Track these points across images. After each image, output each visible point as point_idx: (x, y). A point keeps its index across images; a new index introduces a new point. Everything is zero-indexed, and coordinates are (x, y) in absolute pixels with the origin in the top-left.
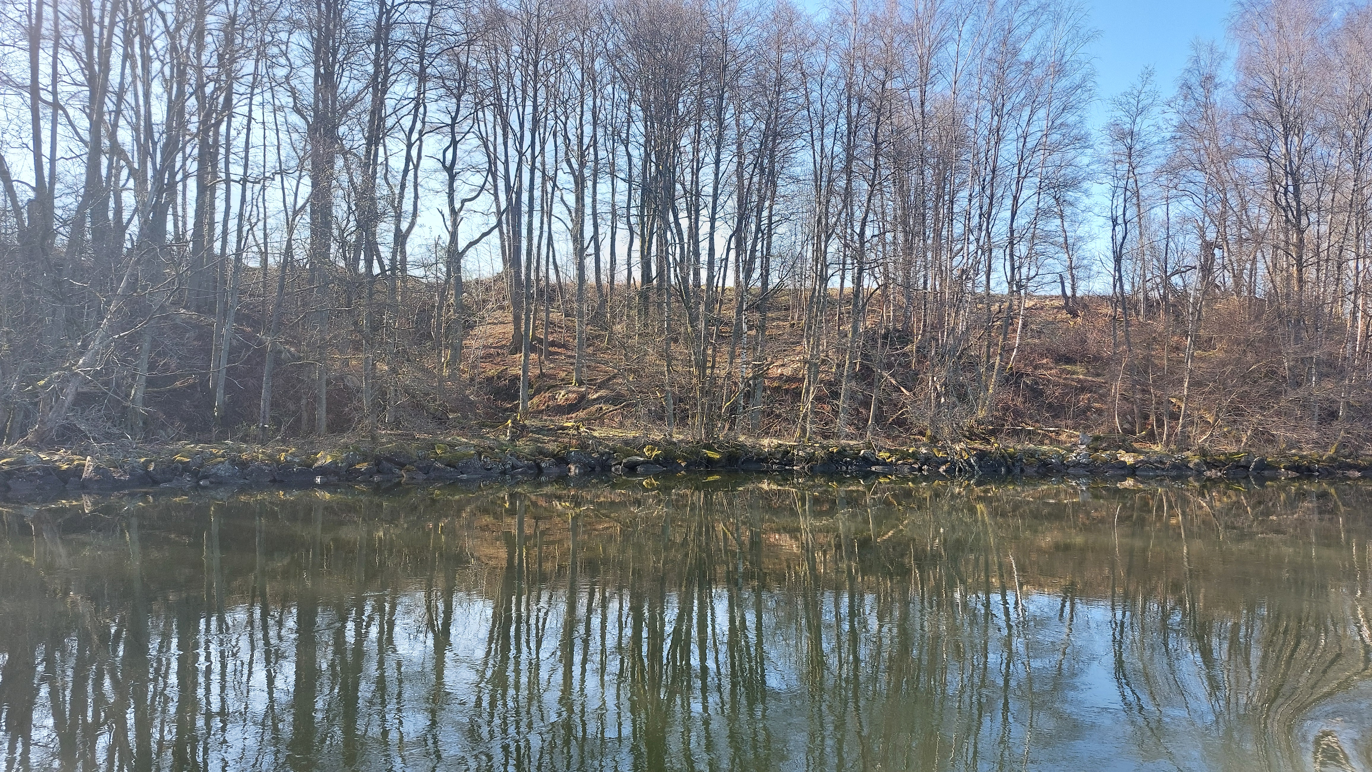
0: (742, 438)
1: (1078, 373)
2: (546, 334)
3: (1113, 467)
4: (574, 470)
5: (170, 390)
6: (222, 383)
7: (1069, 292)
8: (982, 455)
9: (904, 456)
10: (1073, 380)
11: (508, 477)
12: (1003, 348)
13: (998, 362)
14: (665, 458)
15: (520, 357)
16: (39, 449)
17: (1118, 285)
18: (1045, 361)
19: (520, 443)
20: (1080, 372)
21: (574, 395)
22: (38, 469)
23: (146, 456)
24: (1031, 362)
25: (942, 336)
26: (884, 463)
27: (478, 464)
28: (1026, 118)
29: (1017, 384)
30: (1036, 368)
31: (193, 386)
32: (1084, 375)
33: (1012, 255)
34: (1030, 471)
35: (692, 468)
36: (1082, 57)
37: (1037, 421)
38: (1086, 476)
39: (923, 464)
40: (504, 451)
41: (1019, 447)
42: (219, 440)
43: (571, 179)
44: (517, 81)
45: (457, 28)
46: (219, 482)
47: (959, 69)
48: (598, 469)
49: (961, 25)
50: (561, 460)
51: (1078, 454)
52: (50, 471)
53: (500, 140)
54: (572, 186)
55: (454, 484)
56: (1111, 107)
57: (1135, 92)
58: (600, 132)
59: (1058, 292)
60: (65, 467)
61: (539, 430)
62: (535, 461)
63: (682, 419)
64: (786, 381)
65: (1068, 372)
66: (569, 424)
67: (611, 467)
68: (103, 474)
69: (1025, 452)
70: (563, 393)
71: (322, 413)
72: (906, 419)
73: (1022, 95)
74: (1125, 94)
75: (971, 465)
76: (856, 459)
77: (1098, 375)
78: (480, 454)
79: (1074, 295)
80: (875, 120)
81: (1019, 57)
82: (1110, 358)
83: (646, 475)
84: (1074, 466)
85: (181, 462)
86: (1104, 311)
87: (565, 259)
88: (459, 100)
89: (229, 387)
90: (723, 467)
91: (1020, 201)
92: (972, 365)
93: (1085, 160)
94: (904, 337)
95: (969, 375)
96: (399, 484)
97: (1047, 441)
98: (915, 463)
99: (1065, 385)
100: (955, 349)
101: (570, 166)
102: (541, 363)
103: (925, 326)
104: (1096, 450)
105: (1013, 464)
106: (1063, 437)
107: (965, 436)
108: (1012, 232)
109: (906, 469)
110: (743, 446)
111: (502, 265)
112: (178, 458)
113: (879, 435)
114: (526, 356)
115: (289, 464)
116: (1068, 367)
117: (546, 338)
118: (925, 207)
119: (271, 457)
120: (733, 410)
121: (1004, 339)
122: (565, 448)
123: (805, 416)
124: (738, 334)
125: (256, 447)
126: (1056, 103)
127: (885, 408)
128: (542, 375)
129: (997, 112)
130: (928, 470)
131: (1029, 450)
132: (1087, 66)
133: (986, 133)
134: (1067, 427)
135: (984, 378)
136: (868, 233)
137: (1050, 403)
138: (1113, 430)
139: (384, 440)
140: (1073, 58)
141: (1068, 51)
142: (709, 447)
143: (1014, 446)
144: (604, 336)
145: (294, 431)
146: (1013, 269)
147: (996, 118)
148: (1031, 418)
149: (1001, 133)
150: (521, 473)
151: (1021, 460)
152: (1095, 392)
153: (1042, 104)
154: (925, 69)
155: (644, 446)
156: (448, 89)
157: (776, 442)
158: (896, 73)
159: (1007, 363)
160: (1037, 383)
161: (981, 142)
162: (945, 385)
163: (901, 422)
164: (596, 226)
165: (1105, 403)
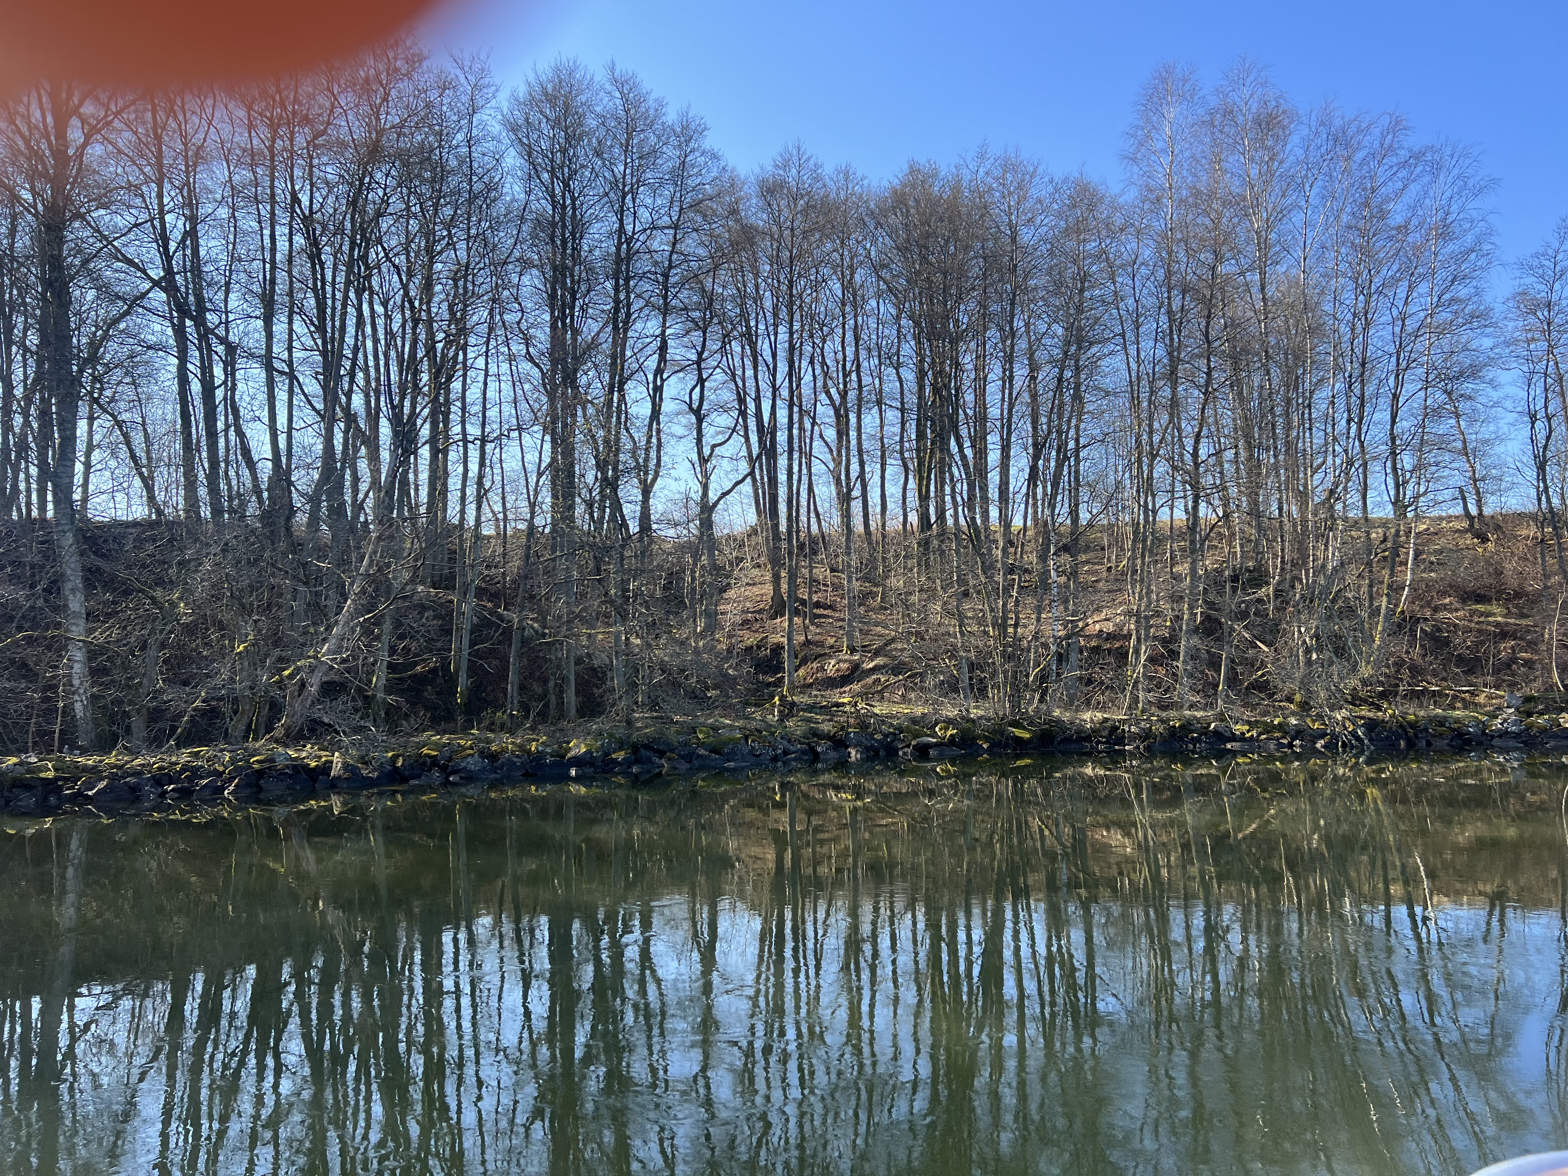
0: (1057, 713)
1: (1494, 615)
2: (810, 594)
3: (1555, 736)
4: (854, 754)
5: (410, 676)
6: (464, 665)
7: (1474, 511)
8: (1372, 725)
9: (1269, 728)
10: (1489, 623)
11: (780, 764)
12: (1390, 587)
13: (1384, 604)
14: (962, 739)
15: (783, 622)
16: (286, 746)
17: (1544, 498)
18: (1447, 601)
19: (790, 723)
20: (1497, 614)
21: (846, 665)
22: (287, 767)
23: (393, 750)
24: (1429, 603)
25: (1307, 575)
26: (1242, 738)
27: (745, 750)
28: (1403, 295)
29: (1413, 632)
30: (1436, 610)
31: (433, 671)
32: (1504, 616)
33: (1394, 469)
34: (1438, 744)
35: (996, 750)
36: (1474, 214)
37: (1444, 679)
38: (1516, 749)
39: (1293, 739)
40: (773, 734)
41: (1422, 713)
42: (465, 730)
43: (832, 412)
44: (768, 304)
45: (702, 252)
46: (470, 778)
47: (1309, 242)
48: (882, 753)
49: (1307, 188)
50: (839, 743)
51: (1505, 720)
52: (299, 769)
53: (749, 373)
54: (832, 420)
55: (720, 774)
56: (1518, 273)
57: (1550, 252)
58: (863, 354)
59: (1459, 510)
60: (313, 764)
61: (811, 708)
62: (809, 744)
63: (980, 691)
64: (1107, 639)
65: (1482, 614)
66: (846, 700)
67: (897, 750)
68: (351, 772)
69: (1431, 719)
70: (833, 662)
71: (571, 697)
72: (1267, 681)
73: (1395, 268)
74: (1536, 255)
75: (1358, 738)
76: (1205, 734)
77: (1523, 616)
78: (746, 738)
79: (1480, 514)
80: (1206, 313)
81: (1389, 221)
82: (1539, 594)
83: (940, 759)
84: (1500, 736)
85: (427, 755)
86: (1524, 532)
87: (827, 505)
88: (704, 333)
89: (473, 669)
90: (1034, 748)
91: (1402, 400)
92: (1350, 611)
93: (1487, 343)
94: (1258, 578)
95: (1347, 623)
96: (659, 774)
97: (1459, 705)
98: (1283, 737)
99: (1479, 631)
100: (1327, 590)
101: (830, 397)
102: (806, 628)
103: (1283, 562)
104: (1529, 715)
105: (1416, 735)
106: (1481, 699)
107: (1346, 701)
108: (1393, 439)
109: (1272, 745)
110: (1059, 721)
111: (755, 516)
112: (425, 751)
113: (1233, 703)
114: (790, 620)
115: (540, 755)
116: (1481, 607)
117: (810, 598)
118: (1274, 416)
119: (521, 747)
120: (1043, 677)
121: (1392, 575)
122: (843, 728)
123: (1136, 682)
124: (1044, 584)
125: (505, 736)
126: (1441, 275)
127: (1239, 669)
128: (808, 642)
129: (1363, 289)
130: (1301, 746)
131: (1436, 716)
132: (1481, 224)
133: (1349, 316)
134: (1485, 686)
135: (1367, 626)
136: (1203, 453)
137: (1459, 655)
138: (1551, 687)
139: (639, 725)
140: (1461, 216)
141: (1454, 208)
142: (1016, 724)
143: (1414, 712)
144: (876, 594)
145: (543, 716)
146: (1397, 486)
147: (1361, 298)
148: (1435, 675)
149: (1369, 316)
150: (794, 760)
151: (1426, 729)
152: (1521, 639)
153: (1423, 277)
154: (1264, 245)
155: (936, 724)
156: (693, 320)
157: (1099, 715)
158: (1228, 255)
159: (1397, 606)
160: (1439, 630)
161: (1344, 329)
162: (1317, 637)
163: (1262, 686)
164: (862, 464)
165: (1536, 652)
